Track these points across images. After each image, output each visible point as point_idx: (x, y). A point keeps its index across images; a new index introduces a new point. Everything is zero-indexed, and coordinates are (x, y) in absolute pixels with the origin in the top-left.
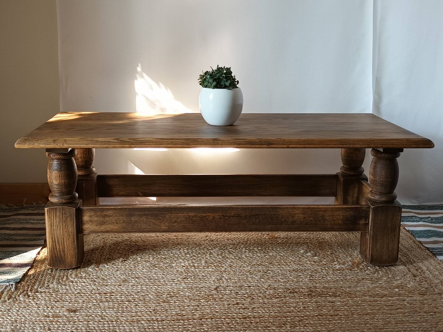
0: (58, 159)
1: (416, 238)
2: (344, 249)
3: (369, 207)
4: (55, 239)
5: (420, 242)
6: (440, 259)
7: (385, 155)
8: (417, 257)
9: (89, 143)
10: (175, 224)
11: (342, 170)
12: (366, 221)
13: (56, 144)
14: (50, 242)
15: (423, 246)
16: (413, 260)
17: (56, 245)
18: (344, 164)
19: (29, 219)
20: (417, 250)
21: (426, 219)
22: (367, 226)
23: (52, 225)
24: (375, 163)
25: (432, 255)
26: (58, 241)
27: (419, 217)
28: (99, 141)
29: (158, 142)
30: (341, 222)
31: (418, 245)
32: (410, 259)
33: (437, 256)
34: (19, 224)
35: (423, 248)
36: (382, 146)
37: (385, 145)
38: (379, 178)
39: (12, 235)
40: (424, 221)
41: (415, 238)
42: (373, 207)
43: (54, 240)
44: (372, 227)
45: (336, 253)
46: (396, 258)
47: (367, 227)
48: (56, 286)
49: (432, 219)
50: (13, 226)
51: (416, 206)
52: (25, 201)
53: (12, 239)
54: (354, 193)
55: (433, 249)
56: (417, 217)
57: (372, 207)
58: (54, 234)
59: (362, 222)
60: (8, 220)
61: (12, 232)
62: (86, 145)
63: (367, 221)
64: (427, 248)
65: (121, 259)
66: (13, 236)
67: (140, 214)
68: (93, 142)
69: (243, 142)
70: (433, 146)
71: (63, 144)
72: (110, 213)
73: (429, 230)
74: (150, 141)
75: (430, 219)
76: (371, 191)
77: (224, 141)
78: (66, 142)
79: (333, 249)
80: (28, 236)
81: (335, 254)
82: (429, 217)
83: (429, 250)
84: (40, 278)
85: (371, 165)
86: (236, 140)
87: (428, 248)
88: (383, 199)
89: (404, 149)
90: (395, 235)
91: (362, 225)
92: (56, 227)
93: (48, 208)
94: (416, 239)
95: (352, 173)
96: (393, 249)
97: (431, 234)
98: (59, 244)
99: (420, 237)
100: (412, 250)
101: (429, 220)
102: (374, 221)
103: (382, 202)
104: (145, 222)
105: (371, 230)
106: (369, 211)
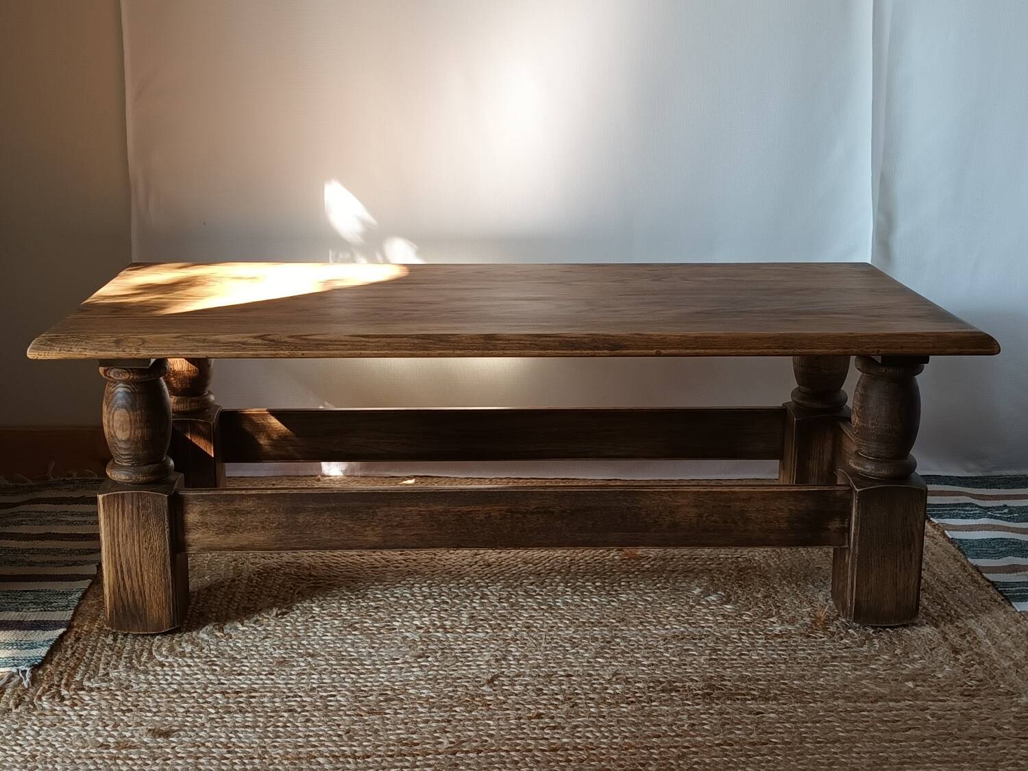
0: (126, 382)
1: (969, 559)
2: (796, 584)
3: (851, 491)
4: (121, 566)
5: (976, 568)
6: (1018, 611)
7: (886, 371)
8: (966, 606)
9: (196, 346)
10: (399, 531)
11: (795, 399)
12: (843, 521)
13: (121, 349)
14: (111, 571)
15: (983, 577)
16: (955, 611)
17: (123, 579)
18: (799, 385)
19: (61, 512)
20: (969, 587)
21: (998, 510)
22: (847, 534)
23: (114, 534)
24: (864, 387)
25: (1002, 600)
26: (129, 571)
27: (980, 507)
28: (222, 341)
29: (356, 344)
30: (784, 525)
31: (972, 576)
32: (950, 611)
33: (1013, 603)
34: (40, 525)
35: (982, 582)
36: (879, 351)
37: (884, 348)
38: (873, 424)
39: (24, 551)
40: (991, 517)
41: (966, 558)
42: (859, 492)
43: (119, 568)
44: (857, 537)
45: (776, 595)
46: (914, 608)
47: (847, 537)
48: (124, 675)
49: (1012, 510)
50: (24, 529)
51: (976, 478)
52: (52, 468)
53: (23, 561)
54: (823, 451)
55: (1005, 584)
56: (977, 506)
57: (858, 490)
58: (120, 555)
59: (835, 525)
60: (14, 515)
61: (23, 544)
62: (192, 350)
63: (846, 523)
64: (993, 582)
65: (275, 611)
66: (26, 555)
67: (317, 507)
68: (206, 344)
69: (552, 341)
70: (996, 350)
71: (137, 350)
72: (247, 504)
73: (1002, 539)
74: (339, 341)
75: (1006, 511)
76: (856, 452)
77: (510, 340)
78: (146, 345)
79: (771, 585)
80: (61, 553)
81: (774, 598)
82: (1005, 506)
83: (997, 589)
84: (88, 655)
85: (855, 391)
86: (536, 338)
87: (993, 584)
88: (884, 472)
89: (930, 357)
90: (911, 555)
91: (835, 531)
92: (124, 537)
93: (105, 495)
94: (968, 561)
95: (818, 405)
96: (907, 588)
97: (1003, 549)
98: (130, 577)
99: (978, 556)
100: (955, 589)
101: (1005, 513)
102: (861, 521)
103: (881, 479)
104: (328, 525)
105: (854, 545)
106: (851, 500)
